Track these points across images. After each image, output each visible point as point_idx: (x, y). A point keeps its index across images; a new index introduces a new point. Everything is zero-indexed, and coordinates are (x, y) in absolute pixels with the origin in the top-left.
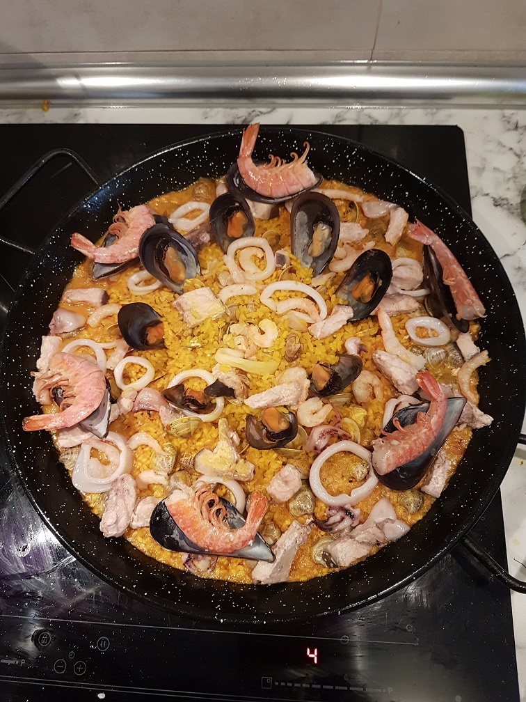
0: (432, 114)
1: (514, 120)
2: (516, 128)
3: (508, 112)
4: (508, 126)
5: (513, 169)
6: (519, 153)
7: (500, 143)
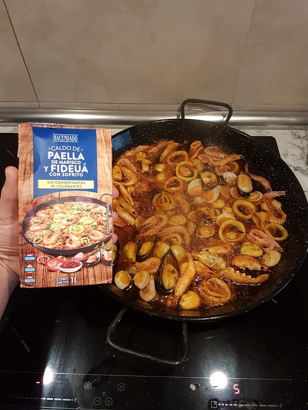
0: (260, 132)
1: (298, 134)
2: (299, 137)
3: (294, 131)
4: (295, 137)
5: (301, 154)
6: (302, 148)
7: (293, 144)
